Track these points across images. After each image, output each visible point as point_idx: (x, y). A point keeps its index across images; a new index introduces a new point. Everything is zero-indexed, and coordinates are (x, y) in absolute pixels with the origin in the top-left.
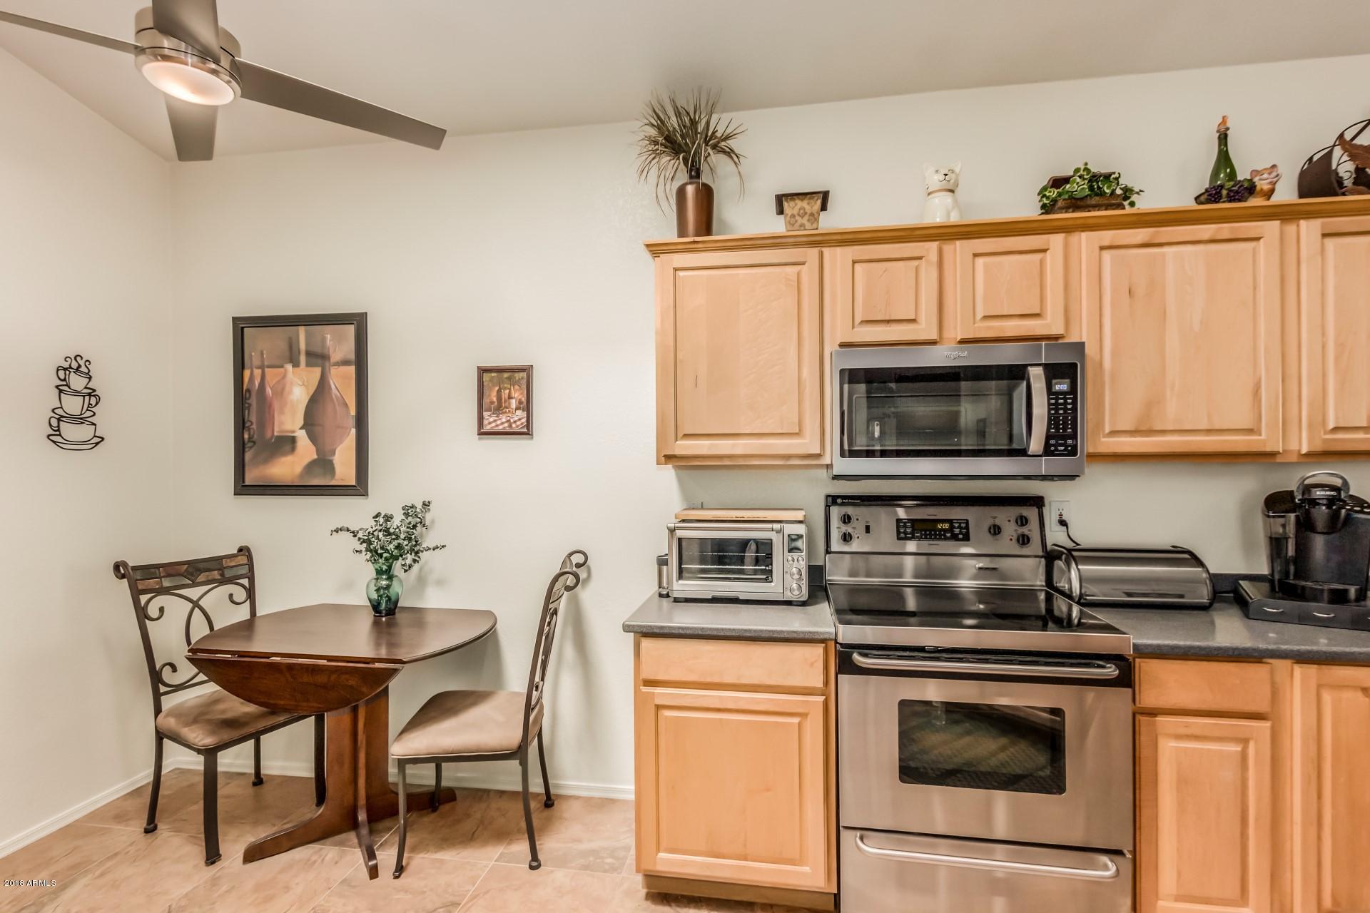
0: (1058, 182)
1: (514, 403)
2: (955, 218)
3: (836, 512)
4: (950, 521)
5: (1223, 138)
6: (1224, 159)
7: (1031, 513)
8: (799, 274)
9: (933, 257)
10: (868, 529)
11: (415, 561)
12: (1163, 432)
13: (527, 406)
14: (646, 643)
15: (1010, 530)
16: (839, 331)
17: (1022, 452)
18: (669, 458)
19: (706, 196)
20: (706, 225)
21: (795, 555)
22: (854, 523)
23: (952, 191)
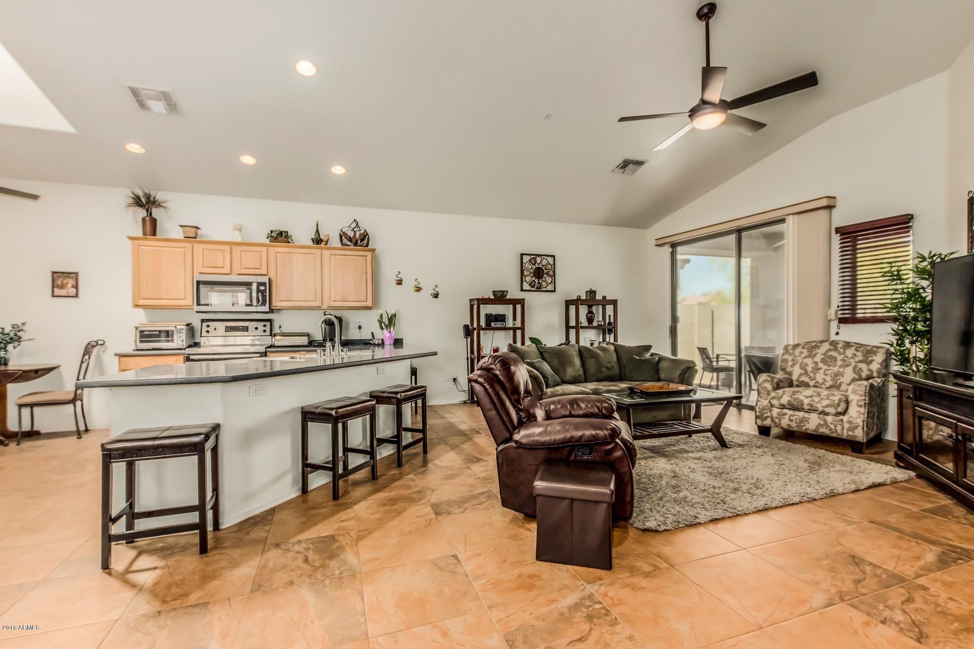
0: (272, 232)
1: (70, 286)
2: (239, 240)
3: (205, 324)
4: (243, 327)
5: (317, 225)
6: (317, 231)
7: (268, 324)
8: (185, 251)
9: (229, 250)
10: (215, 329)
11: (19, 345)
12: (293, 301)
13: (76, 287)
14: (123, 359)
15: (261, 328)
16: (199, 268)
17: (251, 305)
18: (137, 306)
19: (154, 222)
20: (154, 233)
21: (181, 334)
22: (210, 327)
23: (240, 230)
